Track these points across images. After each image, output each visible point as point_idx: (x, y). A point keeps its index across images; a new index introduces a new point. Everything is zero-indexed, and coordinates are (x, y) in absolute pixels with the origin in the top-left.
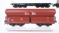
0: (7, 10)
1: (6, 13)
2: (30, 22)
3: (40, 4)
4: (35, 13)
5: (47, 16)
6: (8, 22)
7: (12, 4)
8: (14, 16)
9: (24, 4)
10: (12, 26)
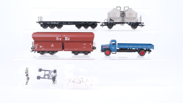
0: (34, 33)
1: (34, 38)
2: (63, 49)
3: (81, 22)
4: (68, 38)
5: (83, 42)
6: (36, 49)
7: (40, 23)
8: (43, 41)
9: (58, 23)
10: (41, 54)
